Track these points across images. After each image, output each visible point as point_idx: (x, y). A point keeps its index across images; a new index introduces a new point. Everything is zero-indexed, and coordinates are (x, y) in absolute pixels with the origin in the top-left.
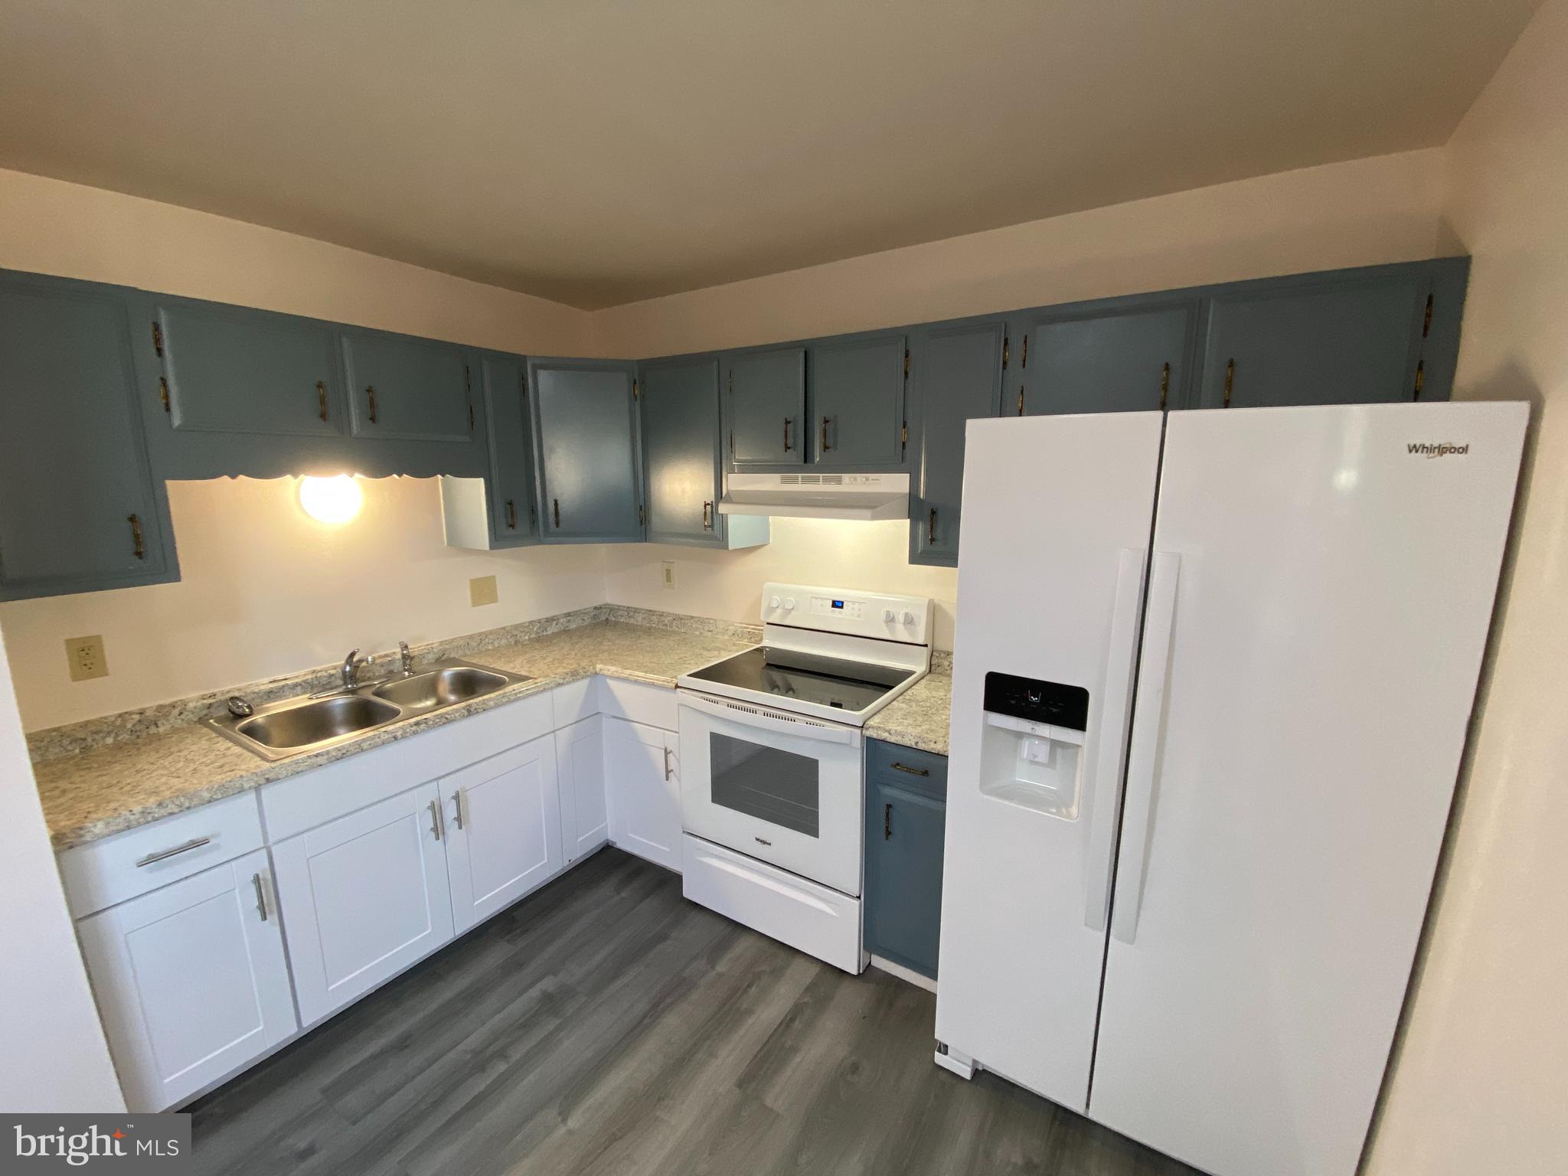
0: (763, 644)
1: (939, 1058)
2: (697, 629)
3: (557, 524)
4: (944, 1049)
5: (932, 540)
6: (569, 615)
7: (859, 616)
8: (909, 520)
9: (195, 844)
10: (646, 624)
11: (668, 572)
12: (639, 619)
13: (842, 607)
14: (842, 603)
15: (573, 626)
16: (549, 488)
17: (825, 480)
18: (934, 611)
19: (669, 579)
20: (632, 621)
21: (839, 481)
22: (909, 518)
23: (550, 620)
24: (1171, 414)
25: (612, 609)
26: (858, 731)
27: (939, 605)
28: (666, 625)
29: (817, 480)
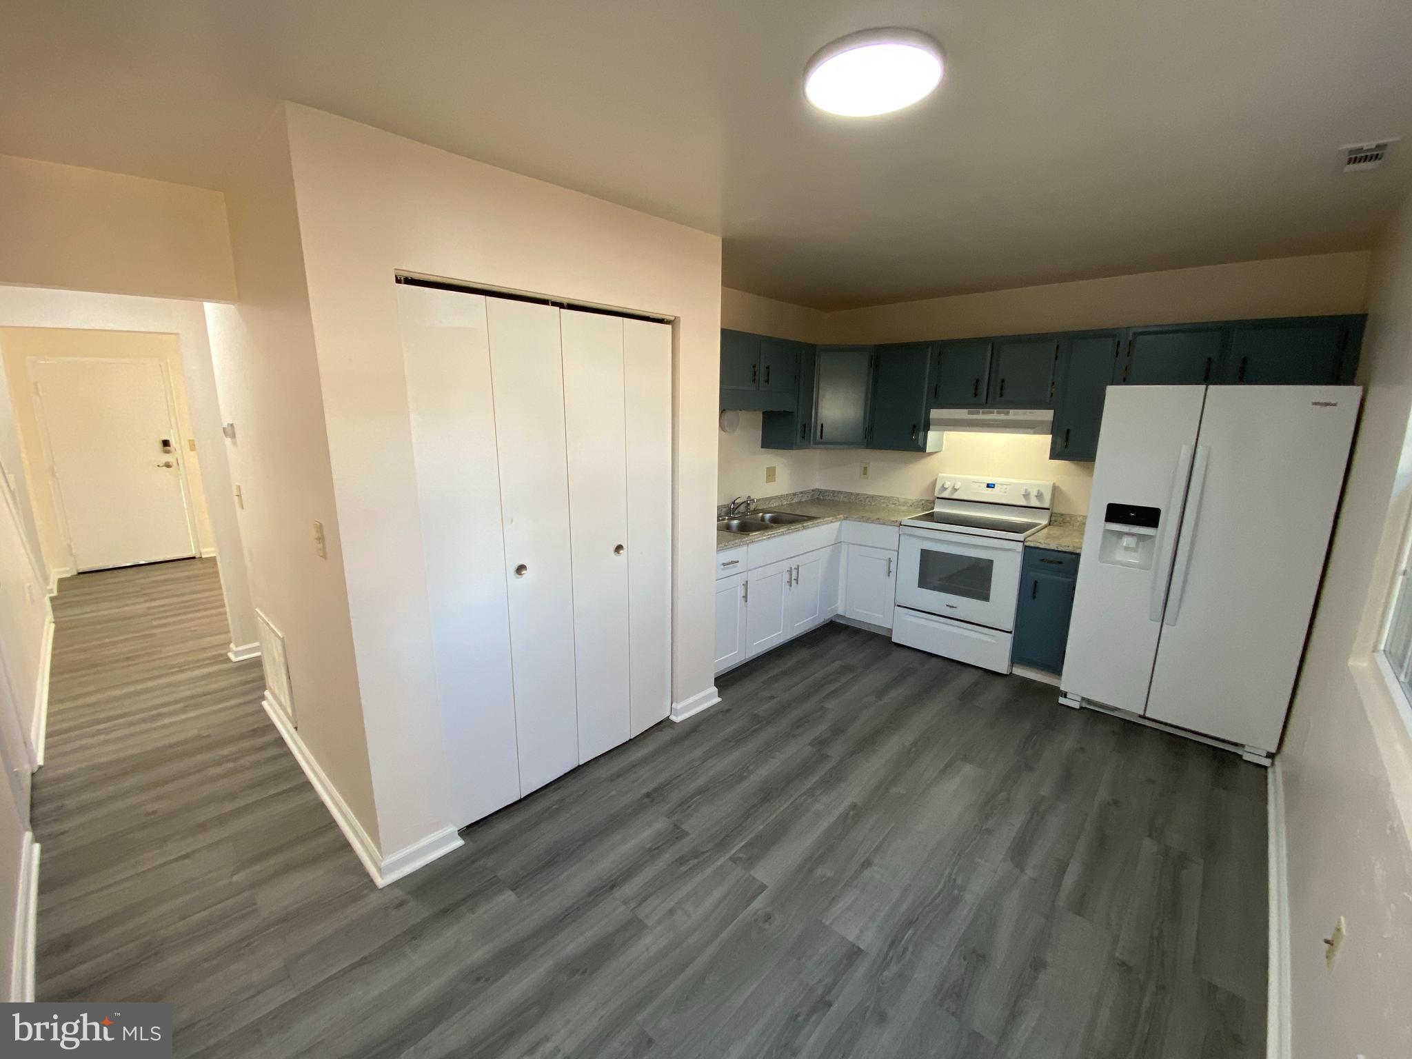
0: (934, 510)
1: (1062, 700)
2: (884, 503)
3: (821, 437)
4: (1065, 695)
5: (1066, 446)
6: (801, 493)
7: (1005, 492)
8: (1050, 437)
9: (733, 562)
10: (846, 500)
11: (865, 469)
12: (841, 497)
13: (994, 487)
14: (994, 485)
15: (803, 500)
16: (819, 418)
17: (983, 413)
18: (1055, 490)
19: (865, 473)
20: (836, 498)
21: (1007, 413)
22: (1051, 434)
23: (794, 494)
24: (1211, 387)
25: (821, 492)
26: (1022, 544)
27: (1058, 487)
28: (861, 501)
29: (978, 413)
